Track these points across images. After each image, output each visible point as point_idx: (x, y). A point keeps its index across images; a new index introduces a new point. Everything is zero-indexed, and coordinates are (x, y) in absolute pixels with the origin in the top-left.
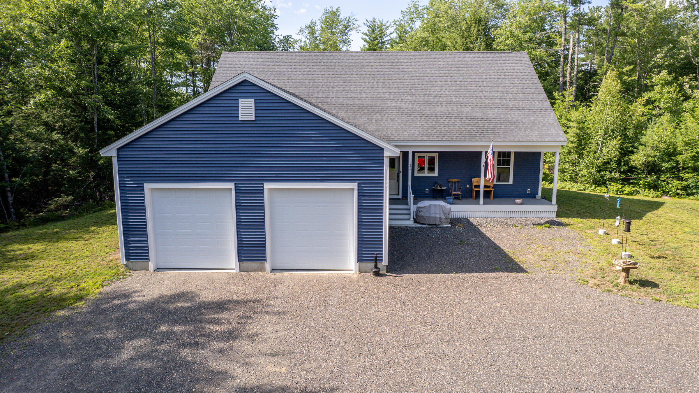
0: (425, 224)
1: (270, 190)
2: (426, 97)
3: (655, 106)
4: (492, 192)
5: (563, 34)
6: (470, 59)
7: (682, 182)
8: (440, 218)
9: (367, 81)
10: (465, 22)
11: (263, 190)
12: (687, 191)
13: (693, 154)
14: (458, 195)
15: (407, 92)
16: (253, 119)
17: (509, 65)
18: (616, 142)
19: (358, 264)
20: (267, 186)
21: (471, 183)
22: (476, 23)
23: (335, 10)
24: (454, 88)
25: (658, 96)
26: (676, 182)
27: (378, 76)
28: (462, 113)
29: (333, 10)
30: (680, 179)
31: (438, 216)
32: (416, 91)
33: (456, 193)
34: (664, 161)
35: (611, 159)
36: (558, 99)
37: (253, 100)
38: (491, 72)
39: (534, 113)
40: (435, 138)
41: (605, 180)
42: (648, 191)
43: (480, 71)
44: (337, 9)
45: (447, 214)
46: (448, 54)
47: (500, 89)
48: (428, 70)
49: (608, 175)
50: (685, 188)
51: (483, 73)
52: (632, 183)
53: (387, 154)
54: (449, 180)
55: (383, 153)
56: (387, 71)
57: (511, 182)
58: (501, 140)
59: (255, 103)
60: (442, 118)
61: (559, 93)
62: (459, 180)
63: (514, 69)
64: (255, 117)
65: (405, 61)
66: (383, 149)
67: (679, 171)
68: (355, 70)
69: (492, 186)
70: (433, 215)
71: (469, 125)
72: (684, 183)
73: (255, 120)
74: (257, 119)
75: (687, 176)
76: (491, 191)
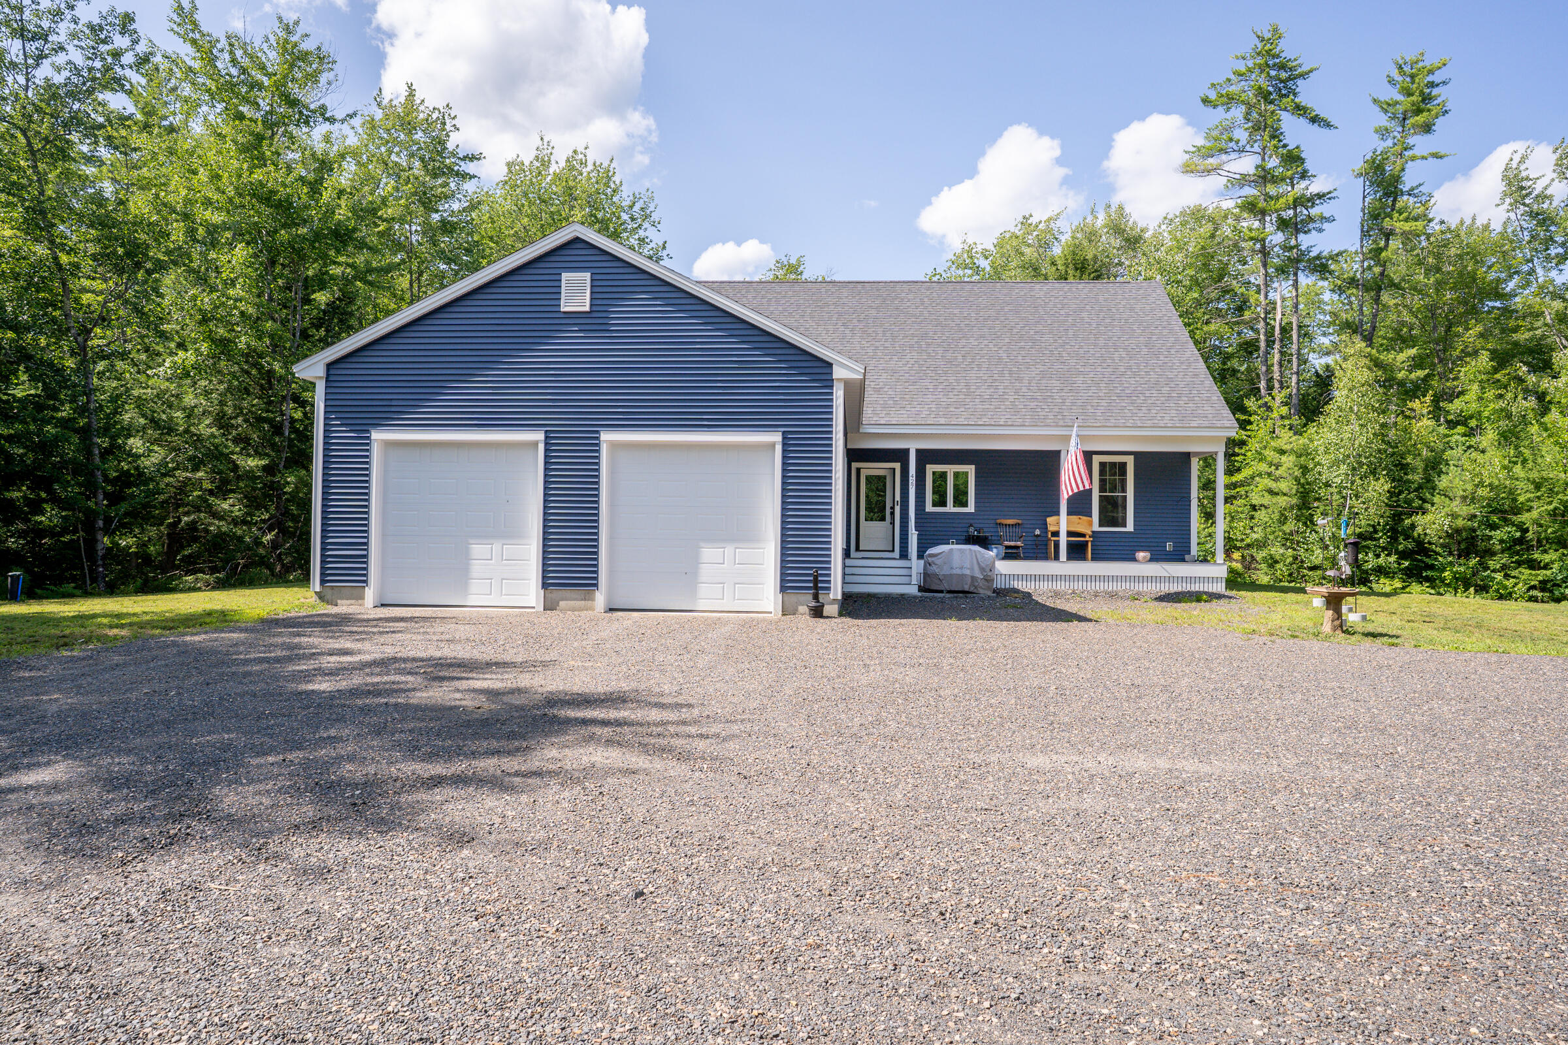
0: (942, 592)
1: (614, 445)
2: (949, 355)
3: (1472, 428)
4: (1090, 544)
5: (1262, 287)
6: (1042, 293)
7: (1539, 572)
8: (973, 577)
9: (831, 328)
10: (1054, 268)
11: (598, 445)
12: (1549, 591)
13: (1554, 505)
14: (1017, 547)
15: (911, 346)
16: (587, 309)
17: (1123, 303)
18: (1380, 487)
19: (781, 596)
20: (607, 437)
21: (1044, 526)
22: (1077, 269)
23: (793, 261)
24: (1007, 340)
25: (1474, 406)
26: (1526, 572)
27: (855, 321)
28: (1019, 379)
29: (791, 262)
30: (1533, 565)
31: (968, 572)
32: (928, 345)
33: (1012, 544)
34: (1494, 527)
35: (1373, 526)
36: (1255, 413)
37: (588, 275)
38: (1085, 315)
39: (1171, 380)
40: (962, 421)
41: (1366, 572)
42: (1465, 592)
43: (1062, 312)
44: (799, 261)
45: (988, 570)
46: (998, 284)
47: (1101, 342)
48: (956, 311)
49: (1371, 561)
50: (1544, 586)
51: (1068, 315)
52: (1427, 579)
53: (838, 373)
54: (998, 521)
55: (831, 374)
56: (873, 312)
57: (1130, 527)
58: (1098, 425)
59: (592, 280)
60: (978, 388)
61: (1257, 400)
62: (1020, 522)
63: (1132, 309)
64: (591, 305)
65: (911, 296)
66: (830, 365)
67: (1529, 548)
68: (809, 311)
69: (1090, 533)
70: (958, 572)
71: (1034, 399)
72: (1543, 574)
73: (591, 312)
74: (594, 308)
75: (1547, 558)
76: (1087, 542)
